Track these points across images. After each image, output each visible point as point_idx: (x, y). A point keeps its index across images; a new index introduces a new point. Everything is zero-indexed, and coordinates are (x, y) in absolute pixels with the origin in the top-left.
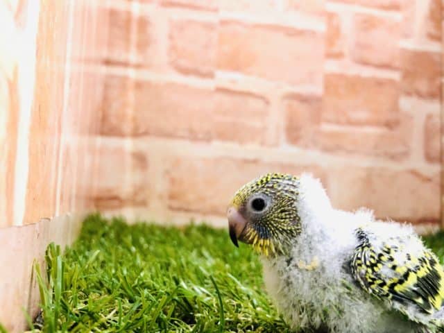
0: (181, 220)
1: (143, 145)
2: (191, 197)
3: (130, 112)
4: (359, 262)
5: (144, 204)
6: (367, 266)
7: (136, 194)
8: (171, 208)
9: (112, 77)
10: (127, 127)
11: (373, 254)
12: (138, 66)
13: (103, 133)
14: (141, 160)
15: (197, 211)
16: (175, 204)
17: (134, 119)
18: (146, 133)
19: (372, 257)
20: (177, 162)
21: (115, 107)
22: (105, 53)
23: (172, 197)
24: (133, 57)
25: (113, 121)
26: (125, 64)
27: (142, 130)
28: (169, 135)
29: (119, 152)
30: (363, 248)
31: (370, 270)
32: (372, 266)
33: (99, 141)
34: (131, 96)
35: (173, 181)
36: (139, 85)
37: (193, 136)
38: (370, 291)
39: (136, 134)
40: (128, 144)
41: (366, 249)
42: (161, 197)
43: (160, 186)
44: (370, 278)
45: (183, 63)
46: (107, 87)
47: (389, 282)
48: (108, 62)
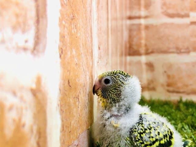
0: (174, 98)
1: (152, 58)
2: (180, 85)
3: (143, 42)
4: (135, 130)
5: (154, 89)
6: (138, 133)
7: (149, 84)
8: (169, 91)
9: (133, 25)
10: (143, 50)
11: (142, 128)
12: (146, 17)
13: (130, 55)
14: (150, 66)
15: (183, 92)
16: (171, 89)
17: (146, 45)
18: (152, 52)
19: (142, 129)
20: (170, 66)
21: (135, 40)
22: (128, 14)
23: (169, 85)
24: (143, 13)
25: (135, 48)
26: (139, 18)
27: (150, 51)
28: (165, 52)
29: (139, 63)
30: (139, 124)
31: (139, 135)
32: (140, 133)
33: (129, 58)
34: (143, 34)
35: (169, 77)
36: (147, 27)
37: (179, 51)
38: (136, 144)
39: (147, 53)
40: (143, 59)
41: (140, 125)
42: (162, 85)
43: (162, 79)
44: (138, 138)
45: (171, 11)
46: (130, 30)
47: (145, 143)
48: (130, 18)
